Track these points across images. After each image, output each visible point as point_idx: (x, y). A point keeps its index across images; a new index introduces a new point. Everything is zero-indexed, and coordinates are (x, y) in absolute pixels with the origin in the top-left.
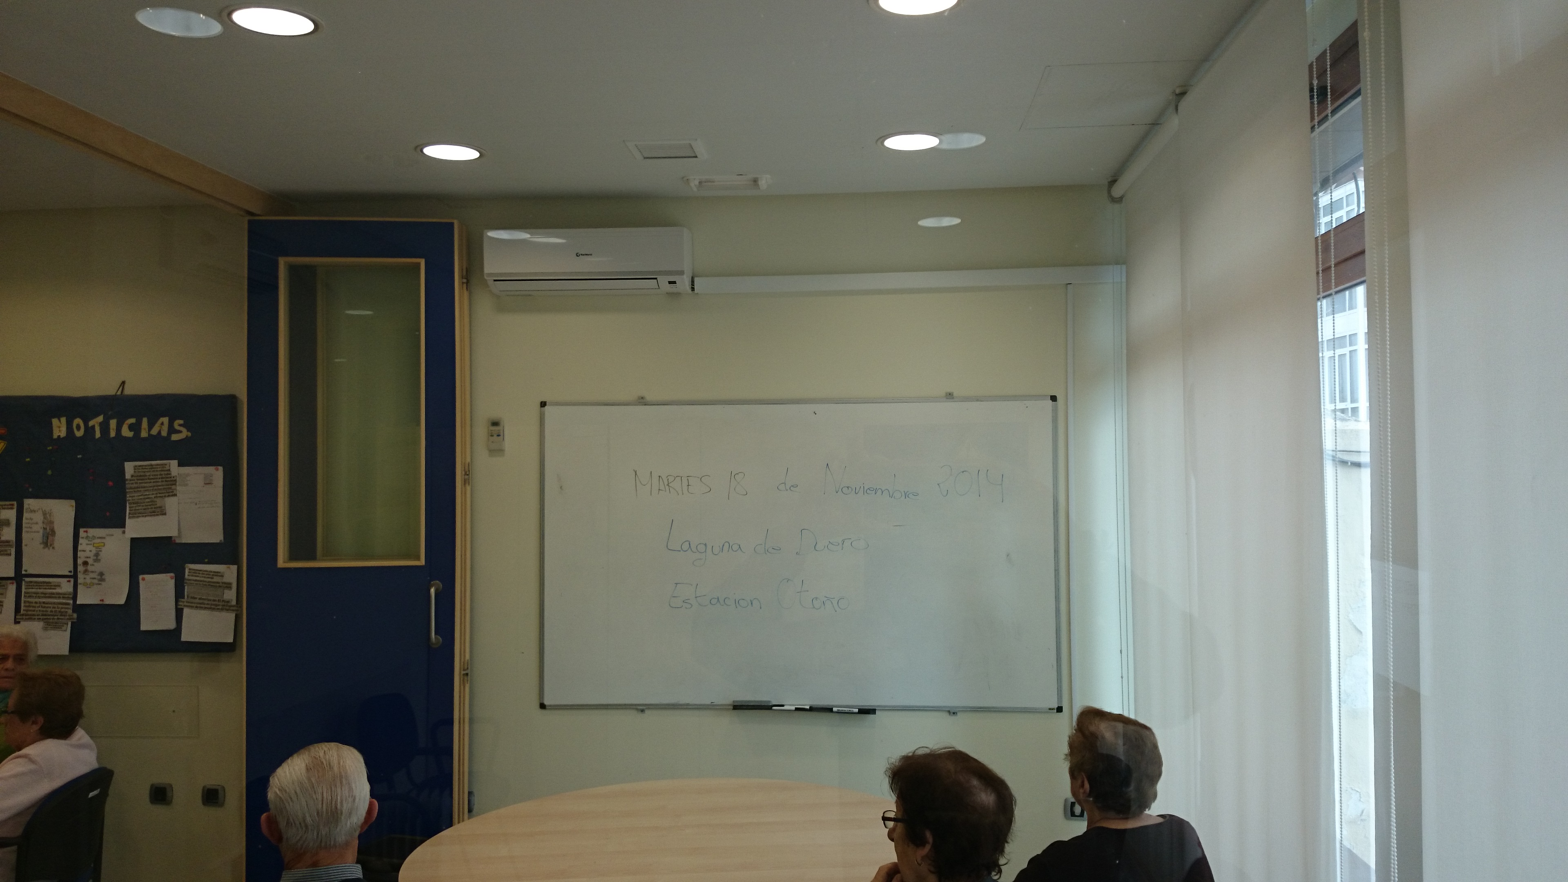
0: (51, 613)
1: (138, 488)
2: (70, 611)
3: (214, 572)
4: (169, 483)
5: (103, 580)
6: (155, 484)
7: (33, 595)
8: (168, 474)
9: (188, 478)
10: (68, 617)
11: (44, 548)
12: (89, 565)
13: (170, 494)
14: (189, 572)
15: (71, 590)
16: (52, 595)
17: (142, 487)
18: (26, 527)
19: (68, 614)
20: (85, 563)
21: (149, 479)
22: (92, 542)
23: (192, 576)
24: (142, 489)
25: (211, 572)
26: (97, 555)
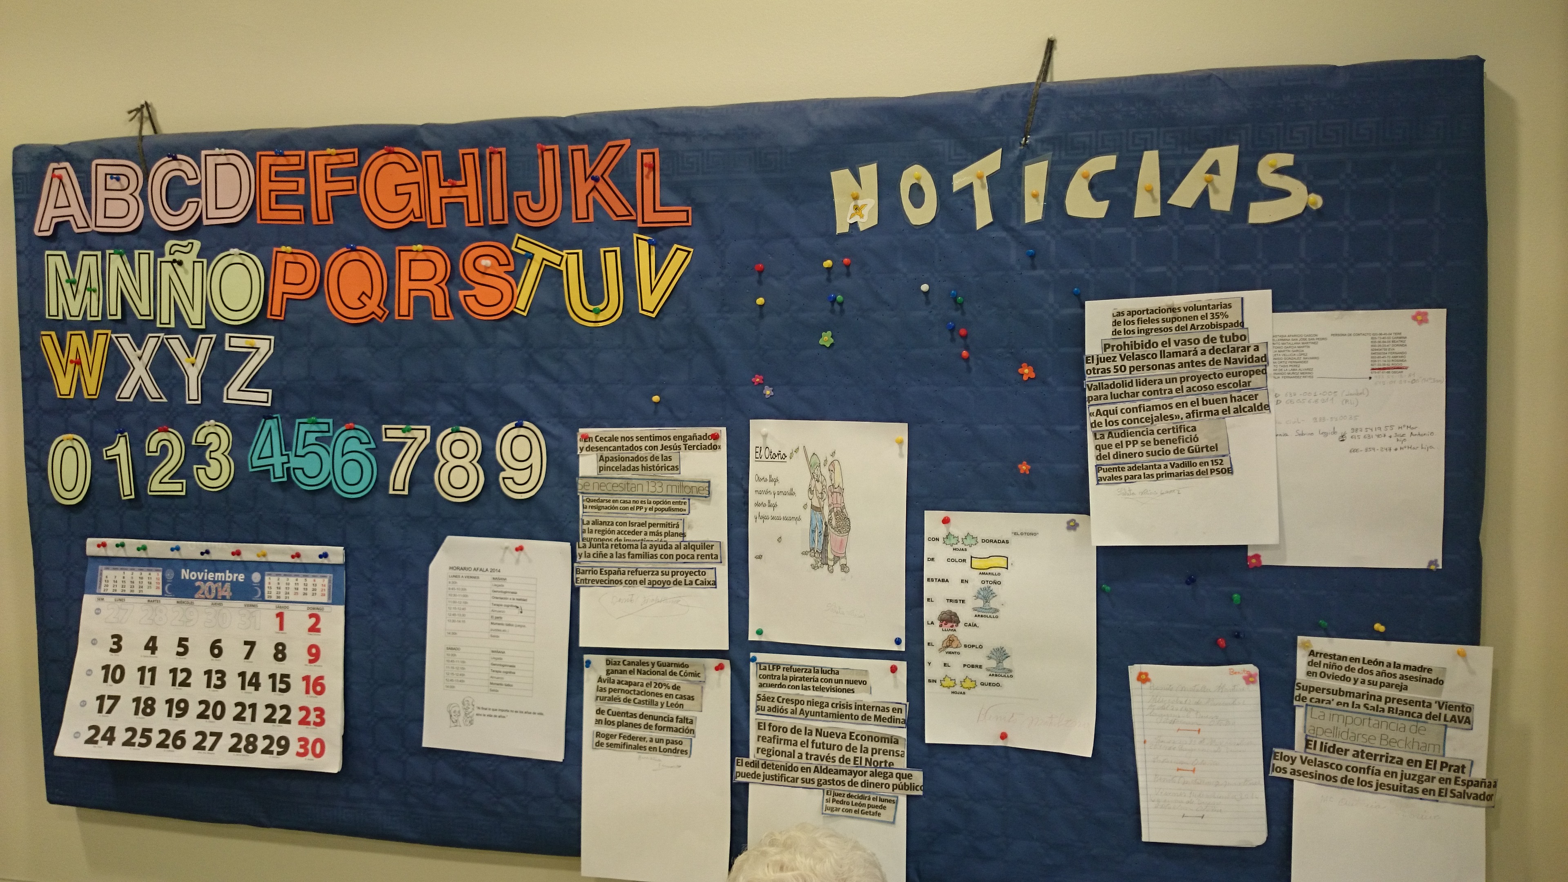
0: (844, 766)
1: (1124, 384)
2: (901, 763)
3: (1407, 667)
4: (1239, 367)
5: (1008, 673)
6: (1185, 372)
7: (785, 705)
8: (1234, 337)
9: (1311, 351)
10: (895, 781)
11: (814, 567)
12: (961, 625)
13: (1243, 404)
14: (1311, 663)
15: (901, 696)
16: (842, 711)
17: (1139, 383)
18: (757, 505)
19: (895, 772)
20: (949, 619)
21: (1163, 354)
22: (965, 555)
23: (1324, 675)
24: (1141, 389)
25: (1397, 666)
26: (986, 595)
